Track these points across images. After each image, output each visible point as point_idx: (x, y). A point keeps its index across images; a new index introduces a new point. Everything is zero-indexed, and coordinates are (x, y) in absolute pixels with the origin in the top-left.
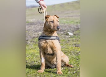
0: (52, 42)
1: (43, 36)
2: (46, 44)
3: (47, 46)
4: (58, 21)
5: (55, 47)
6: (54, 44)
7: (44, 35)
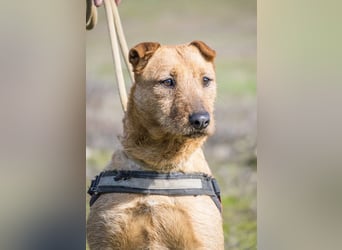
0: (182, 212)
1: (126, 175)
2: (142, 221)
3: (145, 233)
4: (206, 81)
5: (195, 241)
6: (189, 225)
7: (130, 166)
